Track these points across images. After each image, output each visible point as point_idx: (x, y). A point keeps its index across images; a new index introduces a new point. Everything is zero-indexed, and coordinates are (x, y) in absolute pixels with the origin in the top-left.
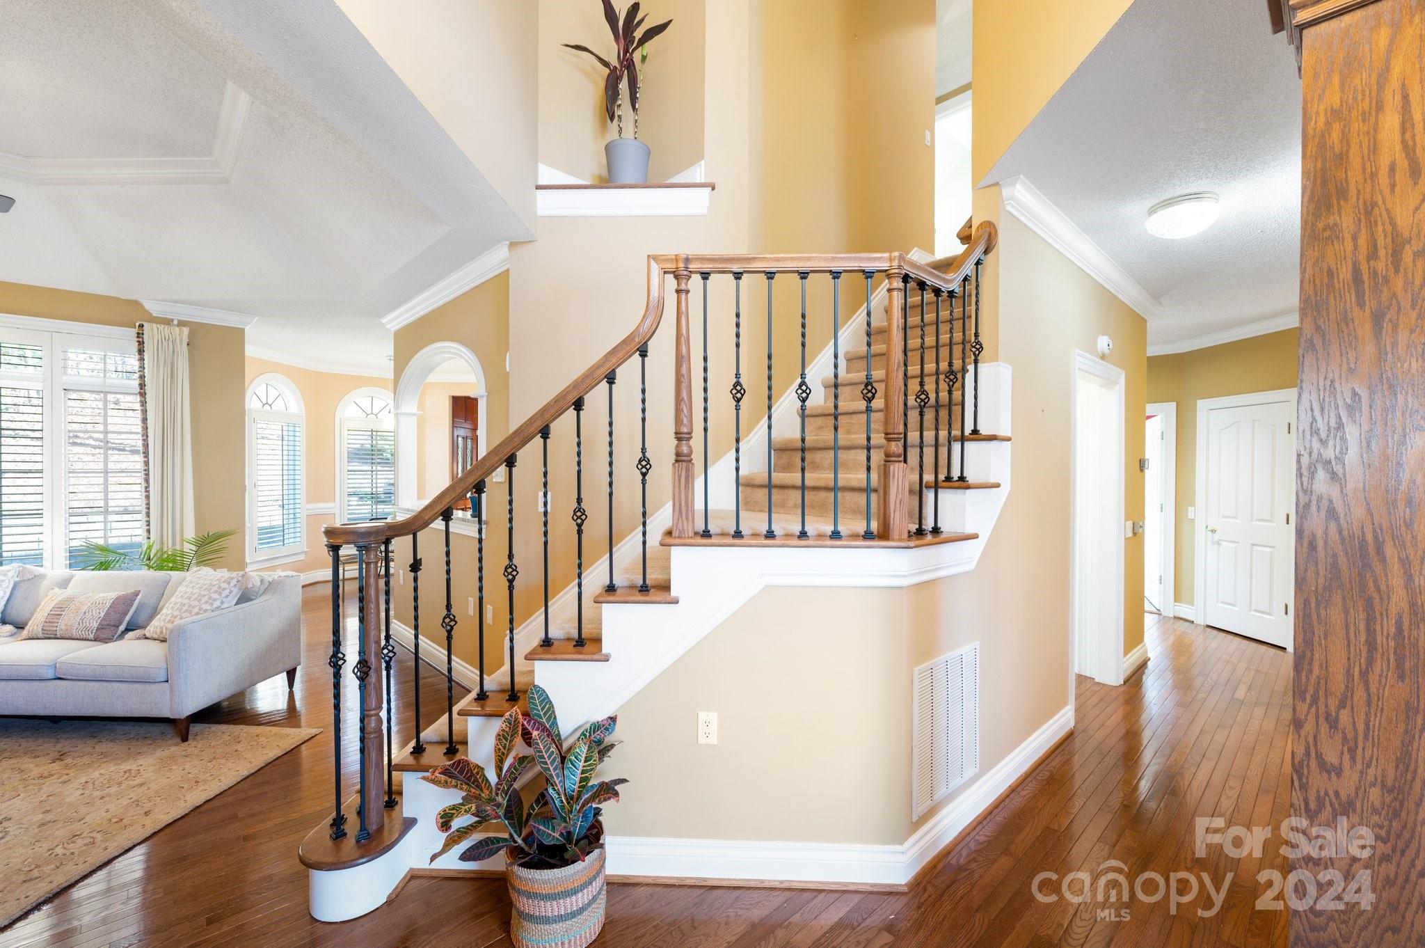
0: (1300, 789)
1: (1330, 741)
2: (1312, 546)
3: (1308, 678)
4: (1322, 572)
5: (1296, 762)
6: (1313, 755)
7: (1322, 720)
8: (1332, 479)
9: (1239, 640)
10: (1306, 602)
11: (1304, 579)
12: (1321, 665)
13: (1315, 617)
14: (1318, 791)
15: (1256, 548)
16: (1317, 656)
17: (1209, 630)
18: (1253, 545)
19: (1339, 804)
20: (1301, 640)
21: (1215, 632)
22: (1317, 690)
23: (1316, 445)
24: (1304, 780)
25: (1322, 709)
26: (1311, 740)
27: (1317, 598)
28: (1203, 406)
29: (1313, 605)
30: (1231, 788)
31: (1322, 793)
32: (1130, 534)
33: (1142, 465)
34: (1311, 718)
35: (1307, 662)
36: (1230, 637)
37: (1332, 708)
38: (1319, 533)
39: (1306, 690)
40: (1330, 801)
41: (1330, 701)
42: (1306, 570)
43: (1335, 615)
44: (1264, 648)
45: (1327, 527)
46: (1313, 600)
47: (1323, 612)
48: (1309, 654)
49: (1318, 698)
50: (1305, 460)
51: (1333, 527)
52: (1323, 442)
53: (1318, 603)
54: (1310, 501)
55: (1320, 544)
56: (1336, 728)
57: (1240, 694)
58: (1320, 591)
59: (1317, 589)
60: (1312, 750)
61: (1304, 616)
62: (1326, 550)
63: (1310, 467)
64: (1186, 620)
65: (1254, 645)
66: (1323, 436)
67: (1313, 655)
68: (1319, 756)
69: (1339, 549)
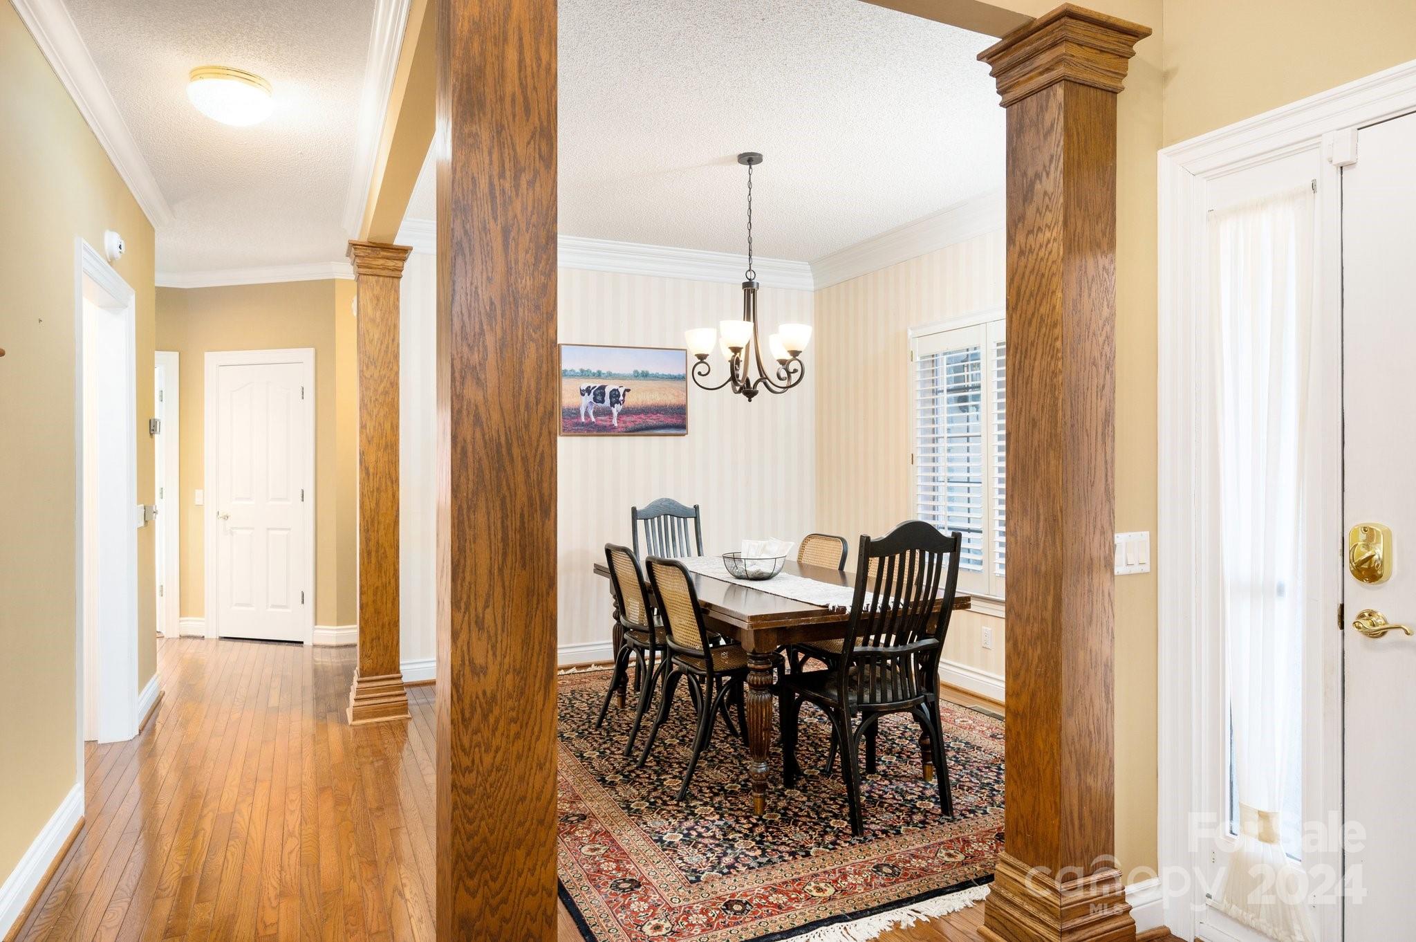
0: (458, 702)
1: (479, 643)
2: (464, 452)
3: (462, 586)
4: (471, 477)
5: (454, 675)
6: (467, 662)
7: (473, 624)
8: (477, 383)
9: (256, 645)
10: (460, 509)
11: (458, 486)
12: (471, 571)
13: (466, 523)
14: (471, 697)
15: (272, 532)
16: (468, 562)
17: (223, 642)
18: (268, 529)
19: (486, 703)
20: (457, 549)
21: (230, 643)
22: (469, 597)
23: (466, 349)
24: (461, 690)
25: (473, 615)
26: (465, 648)
27: (468, 503)
28: (212, 360)
29: (465, 511)
30: (292, 801)
31: (474, 698)
32: (142, 524)
33: (152, 427)
34: (465, 626)
35: (461, 570)
36: (247, 644)
37: (480, 610)
38: (469, 438)
39: (461, 599)
40: (480, 702)
41: (478, 604)
42: (460, 477)
43: (480, 518)
44: (282, 647)
45: (474, 433)
46: (465, 506)
47: (472, 517)
48: (462, 561)
49: (470, 604)
50: (458, 366)
51: (478, 435)
52: (471, 348)
53: (469, 508)
54: (462, 407)
55: (470, 448)
56: (483, 628)
57: (274, 702)
58: (470, 496)
59: (467, 494)
60: (467, 658)
61: (459, 522)
62: (474, 454)
63: (461, 372)
64: (195, 637)
65: (272, 647)
66: (470, 341)
67: (465, 561)
68: (471, 662)
69: (482, 453)
